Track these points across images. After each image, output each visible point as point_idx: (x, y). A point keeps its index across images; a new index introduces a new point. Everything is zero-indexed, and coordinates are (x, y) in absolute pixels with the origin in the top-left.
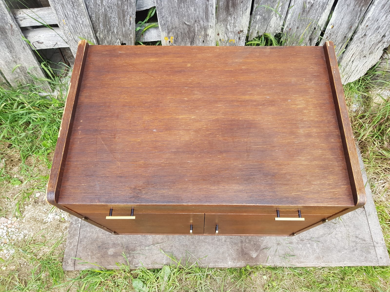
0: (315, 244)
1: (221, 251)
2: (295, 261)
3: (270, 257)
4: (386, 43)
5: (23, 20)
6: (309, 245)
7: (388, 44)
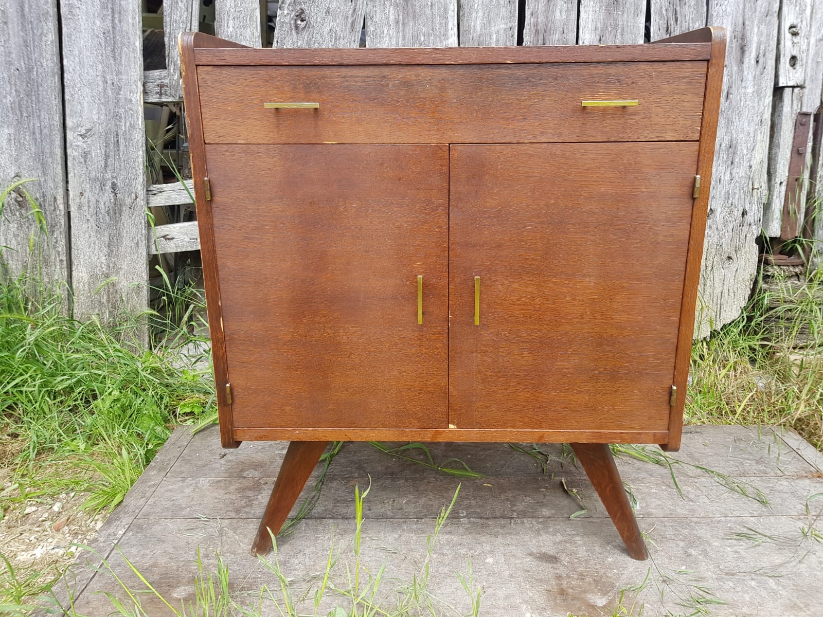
0: (771, 580)
1: (501, 593)
2: (726, 611)
3: (649, 606)
4: (754, 226)
5: (158, 195)
6: (753, 583)
7: (758, 227)
